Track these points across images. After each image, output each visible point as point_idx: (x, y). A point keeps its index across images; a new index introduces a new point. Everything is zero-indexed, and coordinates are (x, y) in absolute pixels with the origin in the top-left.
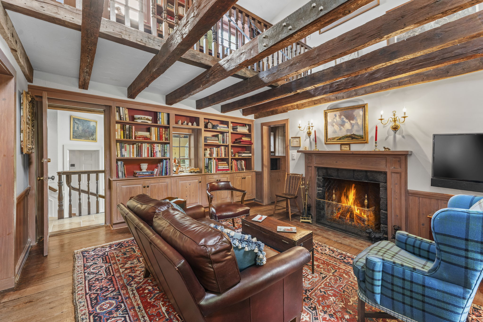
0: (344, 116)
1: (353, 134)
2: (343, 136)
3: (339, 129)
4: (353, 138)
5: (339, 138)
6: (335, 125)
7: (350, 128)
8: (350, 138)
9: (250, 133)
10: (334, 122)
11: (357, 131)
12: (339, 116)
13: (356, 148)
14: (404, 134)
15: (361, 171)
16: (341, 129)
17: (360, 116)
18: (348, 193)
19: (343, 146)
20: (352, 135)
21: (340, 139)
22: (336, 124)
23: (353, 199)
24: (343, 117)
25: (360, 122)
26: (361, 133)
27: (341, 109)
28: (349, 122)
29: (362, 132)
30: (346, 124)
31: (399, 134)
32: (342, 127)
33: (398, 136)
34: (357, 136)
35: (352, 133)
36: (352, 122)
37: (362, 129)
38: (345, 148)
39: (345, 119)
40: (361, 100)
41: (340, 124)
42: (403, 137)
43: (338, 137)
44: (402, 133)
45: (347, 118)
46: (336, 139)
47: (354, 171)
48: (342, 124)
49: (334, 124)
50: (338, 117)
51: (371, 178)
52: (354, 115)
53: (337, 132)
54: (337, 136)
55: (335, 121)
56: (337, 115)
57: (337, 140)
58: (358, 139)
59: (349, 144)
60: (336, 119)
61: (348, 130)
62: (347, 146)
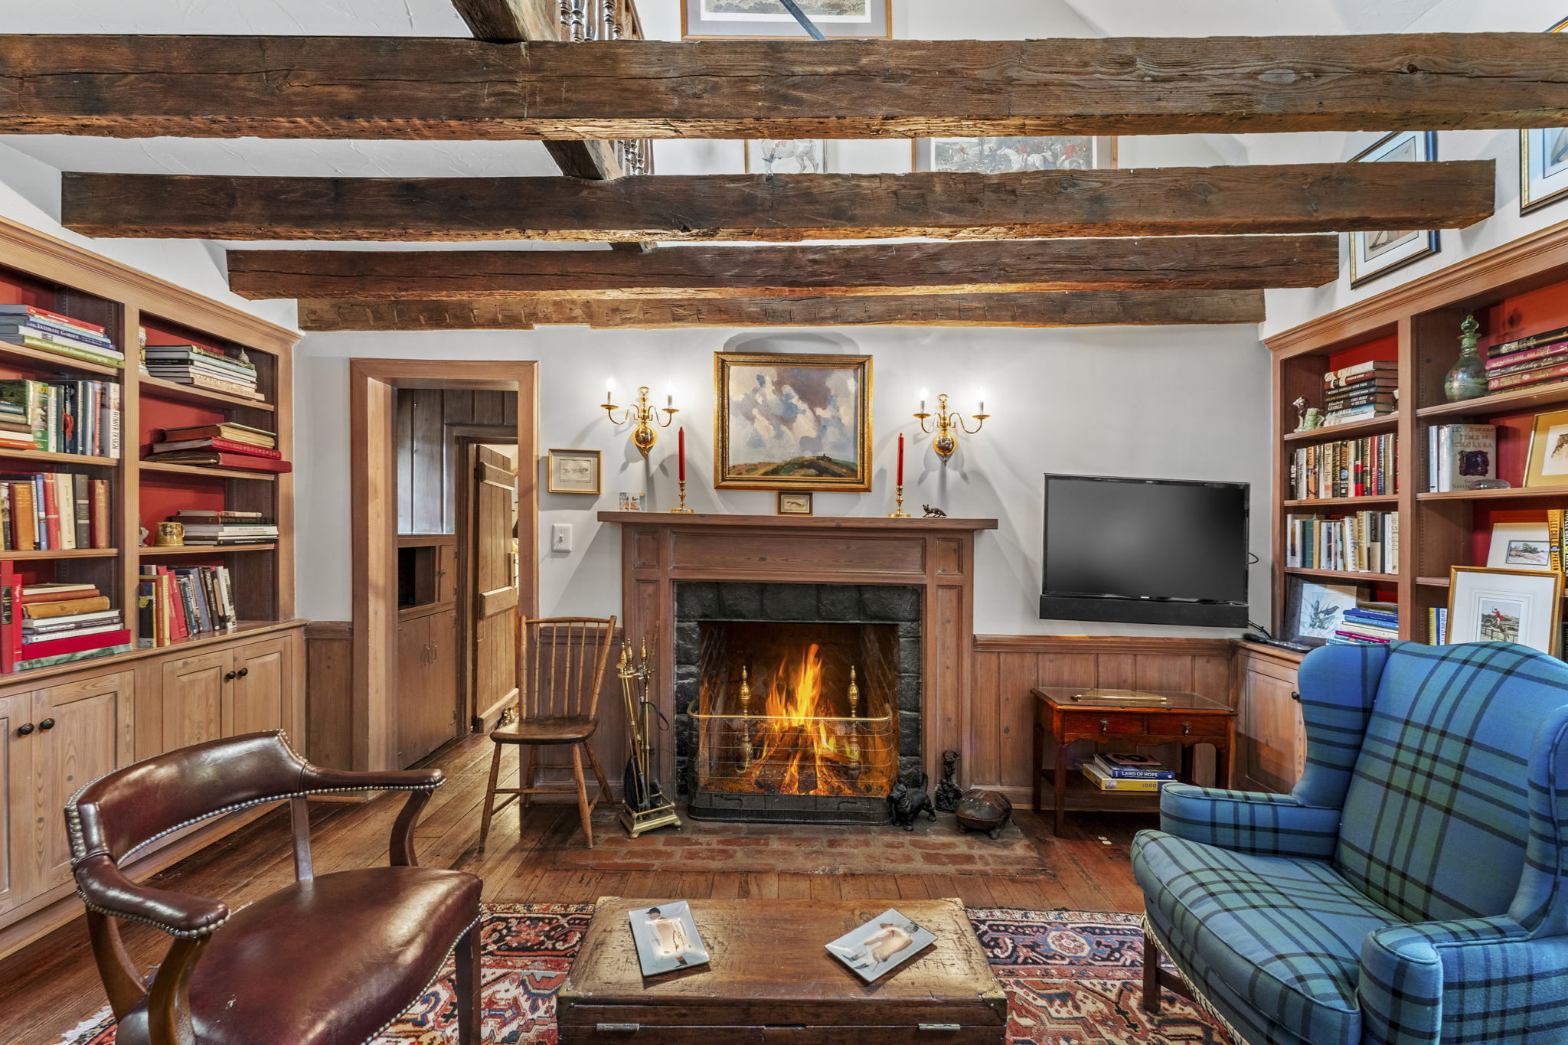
0: (793, 386)
1: (824, 458)
2: (788, 460)
3: (773, 433)
4: (822, 471)
5: (770, 468)
6: (758, 416)
7: (813, 434)
8: (813, 471)
9: (271, 408)
10: (756, 404)
11: (836, 447)
12: (774, 384)
13: (829, 507)
14: (966, 469)
15: (844, 587)
16: (779, 435)
17: (847, 394)
18: (792, 680)
19: (786, 499)
20: (819, 458)
21: (776, 471)
22: (762, 413)
23: (813, 699)
24: (788, 389)
25: (847, 415)
26: (848, 455)
27: (784, 359)
28: (809, 413)
29: (852, 450)
30: (800, 418)
31: (955, 468)
32: (784, 428)
33: (952, 475)
34: (836, 463)
35: (821, 454)
36: (819, 411)
37: (852, 444)
38: (795, 506)
39: (795, 400)
40: (850, 341)
41: (776, 416)
42: (964, 477)
43: (769, 464)
44: (962, 466)
45: (803, 397)
46: (763, 471)
47: (820, 587)
48: (786, 418)
49: (755, 412)
50: (769, 388)
51: (875, 608)
52: (827, 390)
53: (765, 446)
54: (767, 460)
55: (760, 400)
56: (768, 379)
57: (765, 474)
58: (840, 476)
59: (808, 493)
60: (764, 396)
61: (805, 441)
62: (803, 500)
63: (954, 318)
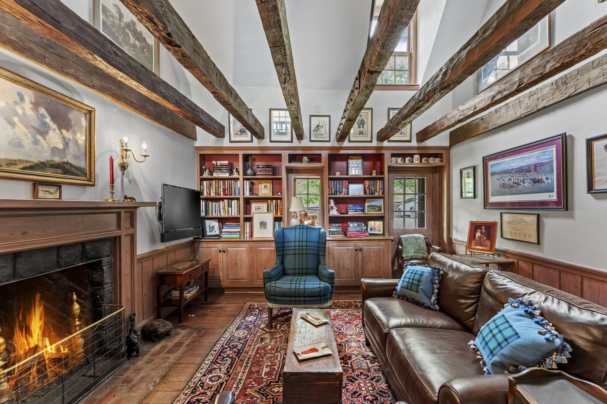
0: (47, 110)
1: (67, 163)
2: (43, 160)
3: (31, 139)
4: (66, 172)
5: (28, 165)
6: (18, 123)
7: (61, 146)
8: (59, 171)
10: (16, 114)
11: (76, 157)
12: (32, 103)
13: (71, 195)
14: (130, 178)
15: (75, 245)
16: (36, 142)
17: (81, 126)
18: (28, 320)
19: (41, 188)
20: (64, 163)
21: (31, 168)
22: (21, 121)
23: (41, 327)
24: (42, 111)
25: (81, 138)
26: (82, 164)
28: (58, 131)
29: (84, 161)
30: (51, 134)
31: (127, 177)
32: (39, 137)
33: (126, 180)
34: (75, 168)
35: (65, 160)
36: (64, 132)
37: (84, 157)
38: (44, 194)
39: (48, 120)
40: (78, 93)
41: (34, 127)
42: (130, 181)
43: (27, 162)
44: (129, 176)
45: (54, 119)
46: (22, 166)
47: (59, 248)
48: (43, 131)
49: (16, 119)
50: (28, 106)
51: (92, 253)
52: (69, 120)
53: (23, 147)
54: (25, 158)
55: (20, 112)
56: (26, 98)
57: (24, 168)
58: (76, 175)
59: (58, 185)
60: (24, 109)
61: (54, 150)
62: (52, 189)
63: (127, 104)
